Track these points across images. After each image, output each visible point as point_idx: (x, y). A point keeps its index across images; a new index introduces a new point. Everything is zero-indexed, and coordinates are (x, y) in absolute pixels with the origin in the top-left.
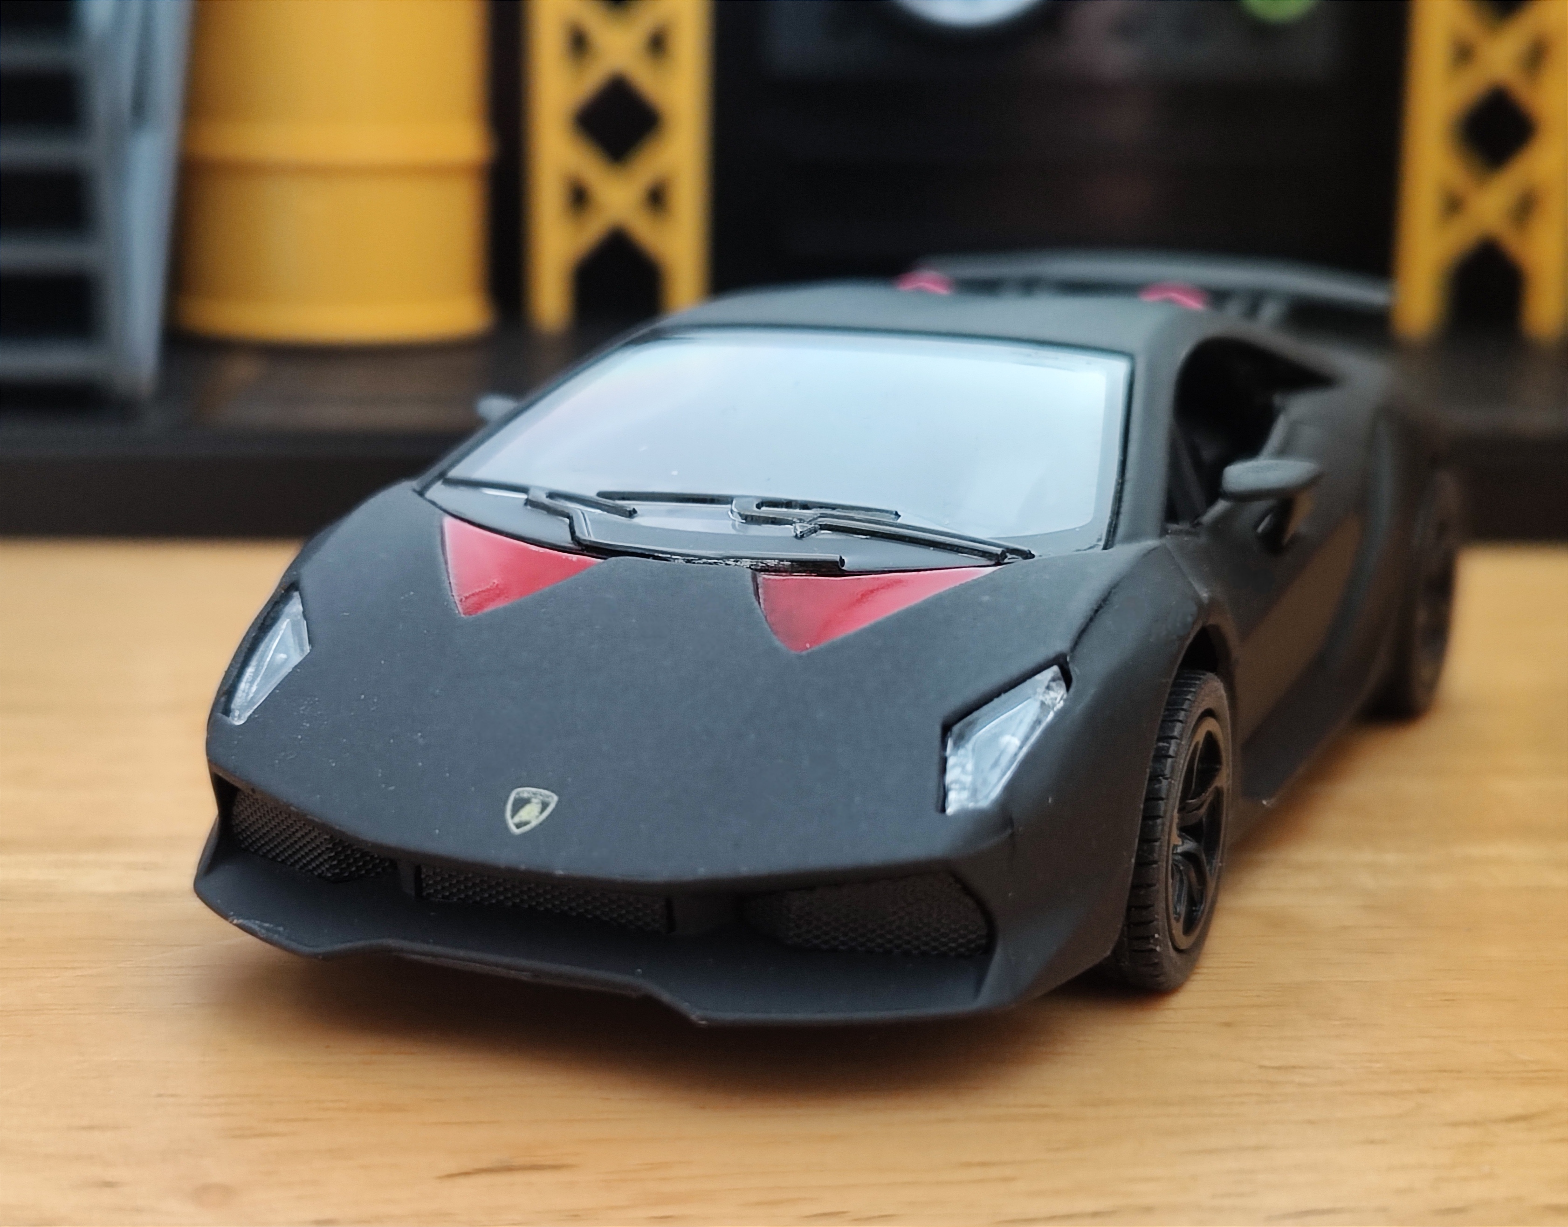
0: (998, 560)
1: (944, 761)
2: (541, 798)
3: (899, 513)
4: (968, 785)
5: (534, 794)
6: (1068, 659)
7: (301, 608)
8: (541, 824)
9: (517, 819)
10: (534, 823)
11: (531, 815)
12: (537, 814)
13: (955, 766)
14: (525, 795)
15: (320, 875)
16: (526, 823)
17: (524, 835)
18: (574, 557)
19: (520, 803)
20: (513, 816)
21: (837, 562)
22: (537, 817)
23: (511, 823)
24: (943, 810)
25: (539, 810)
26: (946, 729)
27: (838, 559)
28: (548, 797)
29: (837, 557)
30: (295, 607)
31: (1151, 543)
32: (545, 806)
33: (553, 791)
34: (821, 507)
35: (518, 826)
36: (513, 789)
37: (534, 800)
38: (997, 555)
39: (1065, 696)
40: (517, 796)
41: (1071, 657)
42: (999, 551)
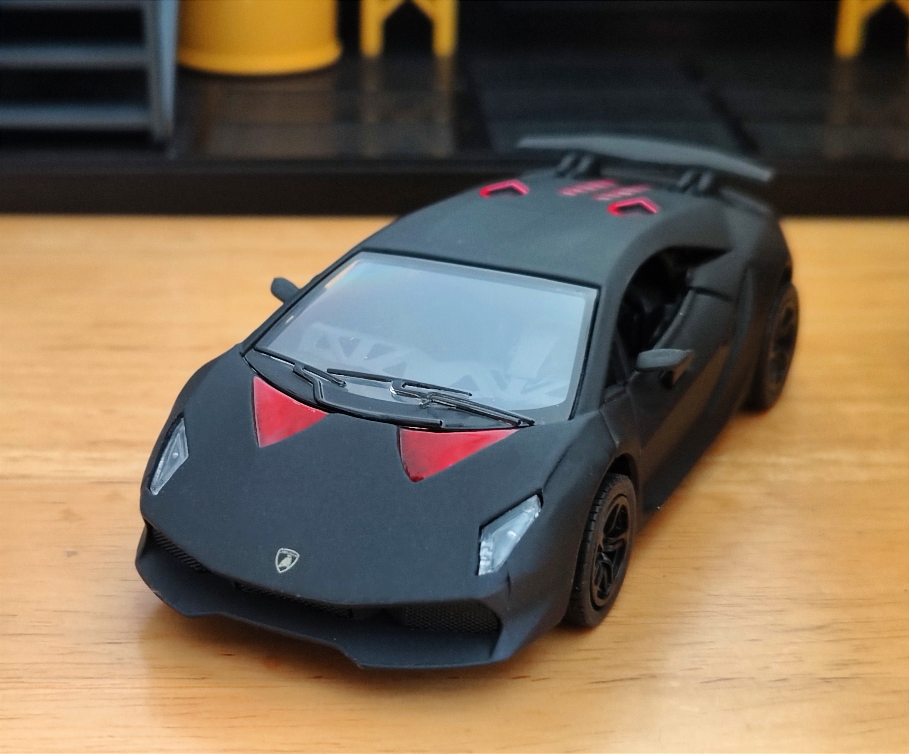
0: (516, 426)
1: (480, 544)
2: (292, 554)
3: (471, 393)
4: (490, 558)
5: (289, 552)
6: (542, 491)
7: (184, 428)
8: (292, 568)
9: (280, 566)
10: (288, 568)
11: (287, 563)
12: (290, 564)
13: (485, 547)
14: (285, 552)
15: (192, 568)
16: (285, 568)
17: (283, 574)
18: (314, 410)
19: (282, 557)
20: (279, 564)
21: (438, 424)
22: (290, 565)
23: (278, 567)
24: (477, 573)
25: (290, 561)
26: (482, 528)
27: (439, 423)
28: (295, 554)
29: (438, 421)
30: (182, 428)
31: (593, 414)
32: (293, 559)
33: (297, 552)
34: (434, 388)
35: (282, 569)
36: (279, 549)
37: (288, 556)
38: (515, 422)
39: (540, 511)
40: (281, 553)
41: (544, 490)
42: (517, 420)
